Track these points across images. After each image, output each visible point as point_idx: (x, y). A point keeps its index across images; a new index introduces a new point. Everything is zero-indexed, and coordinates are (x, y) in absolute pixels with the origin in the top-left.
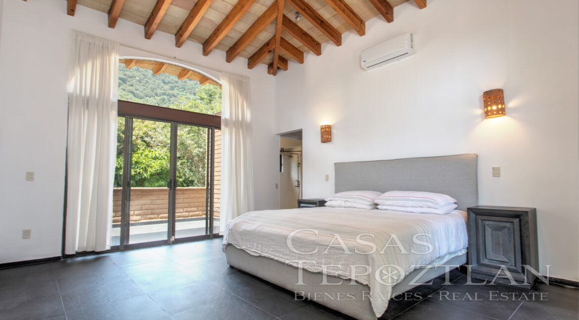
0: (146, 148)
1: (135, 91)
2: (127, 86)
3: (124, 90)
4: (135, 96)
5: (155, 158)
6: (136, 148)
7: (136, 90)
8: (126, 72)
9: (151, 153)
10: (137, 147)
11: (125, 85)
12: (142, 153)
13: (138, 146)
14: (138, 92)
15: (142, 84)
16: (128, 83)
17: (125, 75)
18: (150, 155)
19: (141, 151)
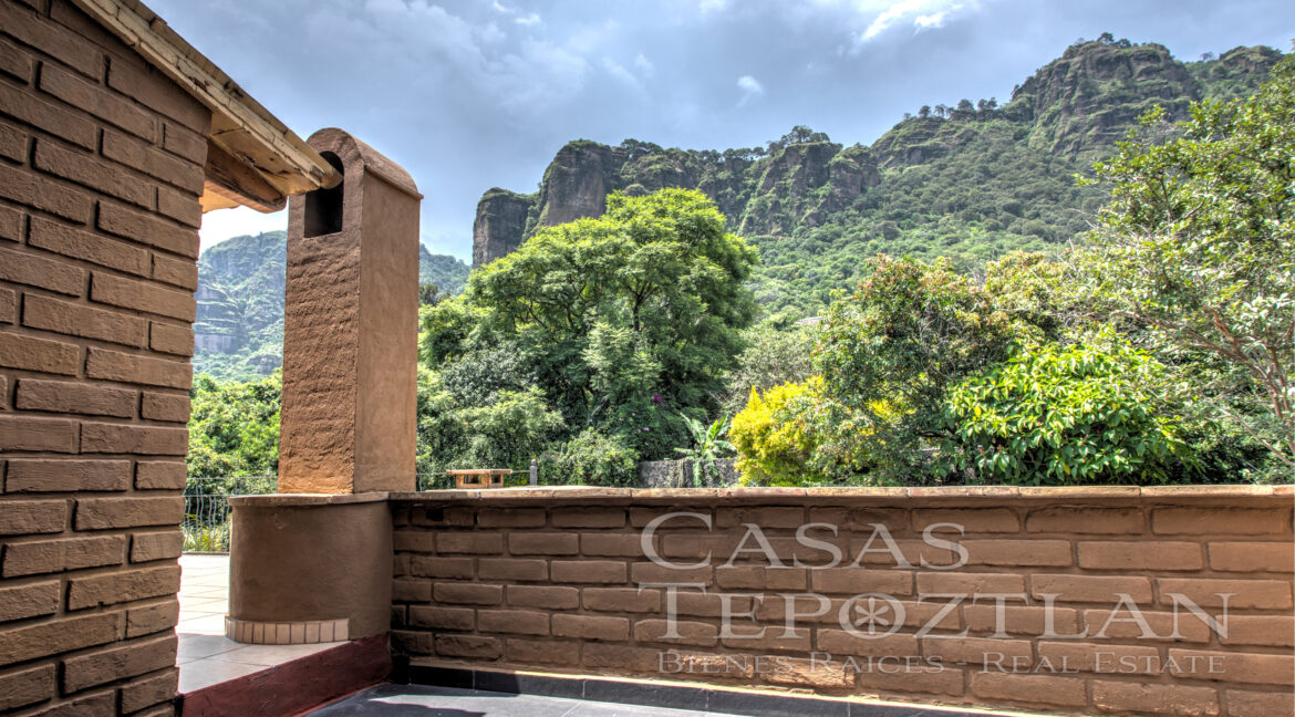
0: (1042, 344)
1: (1046, 227)
2: (1024, 220)
3: (1019, 232)
4: (1046, 239)
5: (1079, 375)
6: (1011, 348)
7: (1048, 222)
8: (1018, 189)
9: (1063, 355)
10: (1013, 343)
11: (1018, 219)
12: (1031, 361)
13: (1019, 341)
14: (1053, 227)
15: (1060, 204)
16: (1027, 214)
17: (1017, 196)
18: (1061, 363)
19: (1026, 356)
